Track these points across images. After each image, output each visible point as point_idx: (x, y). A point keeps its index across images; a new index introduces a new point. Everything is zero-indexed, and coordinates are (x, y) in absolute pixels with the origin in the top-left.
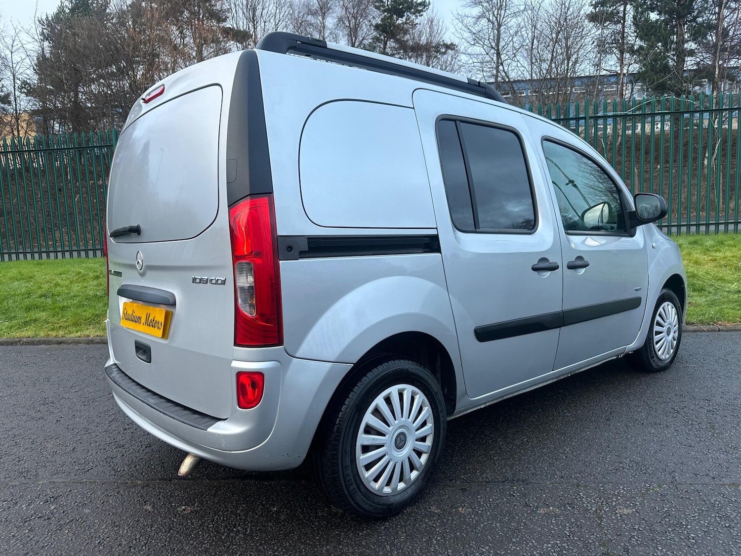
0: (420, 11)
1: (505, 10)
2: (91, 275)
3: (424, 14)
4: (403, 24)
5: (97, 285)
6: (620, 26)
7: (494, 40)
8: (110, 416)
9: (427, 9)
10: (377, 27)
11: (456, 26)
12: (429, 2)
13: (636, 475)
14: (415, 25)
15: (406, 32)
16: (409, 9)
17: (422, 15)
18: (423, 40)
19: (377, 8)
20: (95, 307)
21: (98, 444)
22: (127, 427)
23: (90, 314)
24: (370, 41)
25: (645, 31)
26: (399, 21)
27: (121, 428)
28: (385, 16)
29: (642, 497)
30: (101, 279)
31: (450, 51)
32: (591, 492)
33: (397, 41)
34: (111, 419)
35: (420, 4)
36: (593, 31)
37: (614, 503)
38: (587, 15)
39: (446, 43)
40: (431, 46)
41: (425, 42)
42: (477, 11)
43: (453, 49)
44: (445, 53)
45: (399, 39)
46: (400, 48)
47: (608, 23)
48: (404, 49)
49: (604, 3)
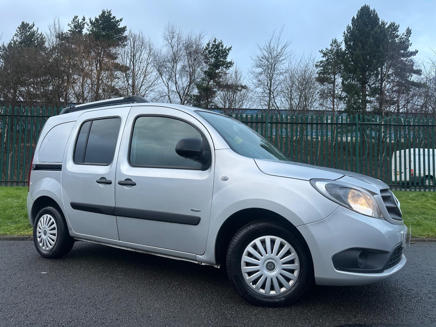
0: (229, 67)
4: (220, 72)
6: (332, 85)
7: (267, 85)
9: (232, 66)
10: (205, 72)
12: (233, 62)
14: (226, 74)
15: (220, 77)
16: (223, 65)
17: (230, 69)
18: (230, 82)
19: (206, 63)
24: (200, 80)
25: (349, 88)
26: (217, 71)
28: (210, 67)
31: (243, 90)
35: (229, 63)
36: (319, 87)
38: (316, 78)
39: (242, 85)
40: (234, 86)
41: (231, 84)
42: (259, 70)
43: (246, 89)
44: (241, 90)
45: (216, 81)
46: (216, 85)
47: (325, 83)
48: (219, 86)
49: (324, 73)
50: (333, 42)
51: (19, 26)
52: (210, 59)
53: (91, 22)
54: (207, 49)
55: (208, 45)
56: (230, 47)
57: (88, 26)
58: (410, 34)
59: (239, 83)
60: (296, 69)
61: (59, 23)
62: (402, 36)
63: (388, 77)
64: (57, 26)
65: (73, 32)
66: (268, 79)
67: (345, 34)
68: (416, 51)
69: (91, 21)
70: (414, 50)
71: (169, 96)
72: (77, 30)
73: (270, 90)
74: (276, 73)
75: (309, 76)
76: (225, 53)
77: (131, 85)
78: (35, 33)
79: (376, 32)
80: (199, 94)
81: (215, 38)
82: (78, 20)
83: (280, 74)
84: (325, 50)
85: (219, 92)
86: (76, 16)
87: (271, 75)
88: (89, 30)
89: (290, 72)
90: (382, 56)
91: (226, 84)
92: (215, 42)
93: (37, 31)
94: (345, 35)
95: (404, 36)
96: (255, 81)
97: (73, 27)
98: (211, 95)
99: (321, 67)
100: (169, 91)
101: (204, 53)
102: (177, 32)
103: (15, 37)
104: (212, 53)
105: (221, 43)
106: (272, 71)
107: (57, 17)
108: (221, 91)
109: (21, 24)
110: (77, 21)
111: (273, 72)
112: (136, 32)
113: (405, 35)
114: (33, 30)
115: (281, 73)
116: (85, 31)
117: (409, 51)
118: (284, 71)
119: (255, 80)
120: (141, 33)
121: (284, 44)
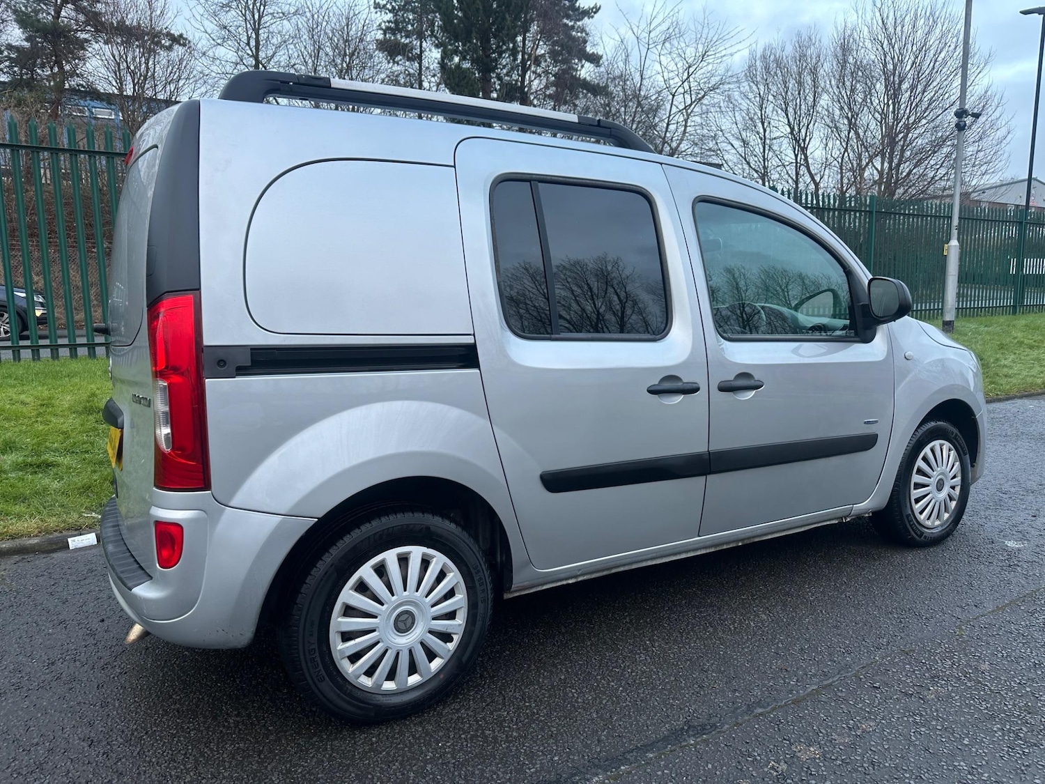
6: (415, 65)
7: (248, 44)
11: (194, 10)
18: (131, 19)
31: (176, 47)
33: (79, 9)
38: (377, 41)
39: (172, 32)
40: (144, 33)
41: (135, 23)
43: (184, 45)
44: (170, 48)
45: (85, 8)
46: (87, 23)
47: (399, 57)
48: (95, 26)
49: (393, 31)
59: (161, 25)
60: (324, 8)
63: (537, 61)
66: (249, 26)
70: (586, 8)
73: (256, 57)
74: (271, 11)
75: (359, 34)
80: (26, 44)
83: (281, 15)
85: (96, 46)
87: (256, 17)
89: (308, 15)
90: (525, 8)
91: (118, 22)
96: (211, 26)
98: (72, 53)
99: (389, 11)
106: (258, 5)
108: (106, 43)
111: (262, 8)
115: (283, 14)
117: (579, 7)
118: (292, 10)
119: (212, 23)
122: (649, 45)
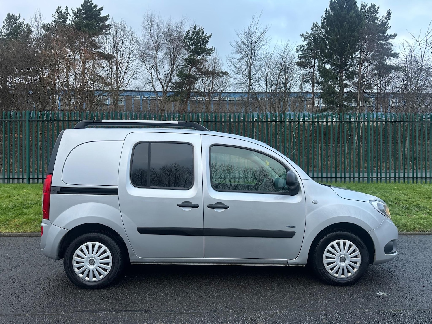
0: (209, 53)
1: (254, 57)
2: (6, 195)
3: (212, 54)
4: (200, 59)
5: (9, 202)
6: (312, 69)
7: (248, 72)
8: (12, 280)
9: (213, 52)
10: (186, 60)
11: (228, 64)
12: (214, 49)
13: (272, 307)
14: (207, 60)
15: (202, 64)
16: (204, 52)
17: (211, 55)
18: (211, 69)
19: (186, 50)
20: (7, 215)
21: (5, 295)
22: (22, 286)
23: (3, 219)
24: (182, 66)
25: (324, 74)
26: (198, 58)
27: (18, 286)
28: (191, 54)
29: (270, 317)
30: (12, 198)
31: (225, 76)
32: (249, 315)
33: (196, 68)
34: (12, 281)
35: (210, 50)
36: (299, 71)
37: (257, 320)
38: (296, 63)
39: (223, 71)
40: (215, 72)
42: (239, 56)
43: (227, 75)
46: (198, 72)
47: (306, 68)
49: (304, 57)
50: (313, 26)
51: (6, 18)
52: (191, 46)
53: (73, 13)
54: (187, 36)
55: (188, 32)
56: (210, 35)
57: (71, 16)
58: (390, 17)
59: (220, 70)
61: (40, 15)
62: (382, 19)
64: (38, 20)
65: (58, 22)
67: (323, 18)
68: (395, 34)
69: (74, 11)
70: (393, 34)
71: (152, 84)
72: (61, 21)
76: (205, 40)
77: (115, 73)
78: (22, 24)
79: (351, 17)
80: (181, 81)
81: (195, 25)
82: (62, 10)
84: (305, 34)
86: (59, 7)
88: (71, 20)
90: (357, 41)
91: (207, 70)
92: (195, 28)
93: (24, 22)
94: (323, 20)
95: (383, 19)
97: (57, 17)
99: (302, 51)
100: (152, 78)
101: (184, 40)
102: (156, 21)
103: (2, 29)
104: (192, 40)
105: (202, 30)
107: (39, 10)
109: (7, 16)
110: (61, 12)
112: (118, 21)
113: (385, 17)
114: (20, 21)
116: (68, 22)
117: (388, 35)
120: (123, 21)
121: (262, 30)
122: (426, 45)
